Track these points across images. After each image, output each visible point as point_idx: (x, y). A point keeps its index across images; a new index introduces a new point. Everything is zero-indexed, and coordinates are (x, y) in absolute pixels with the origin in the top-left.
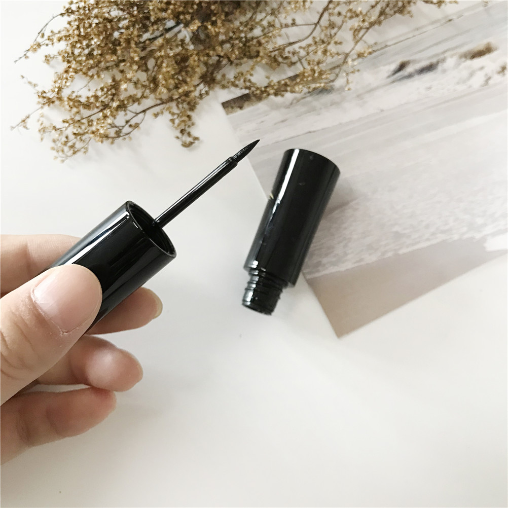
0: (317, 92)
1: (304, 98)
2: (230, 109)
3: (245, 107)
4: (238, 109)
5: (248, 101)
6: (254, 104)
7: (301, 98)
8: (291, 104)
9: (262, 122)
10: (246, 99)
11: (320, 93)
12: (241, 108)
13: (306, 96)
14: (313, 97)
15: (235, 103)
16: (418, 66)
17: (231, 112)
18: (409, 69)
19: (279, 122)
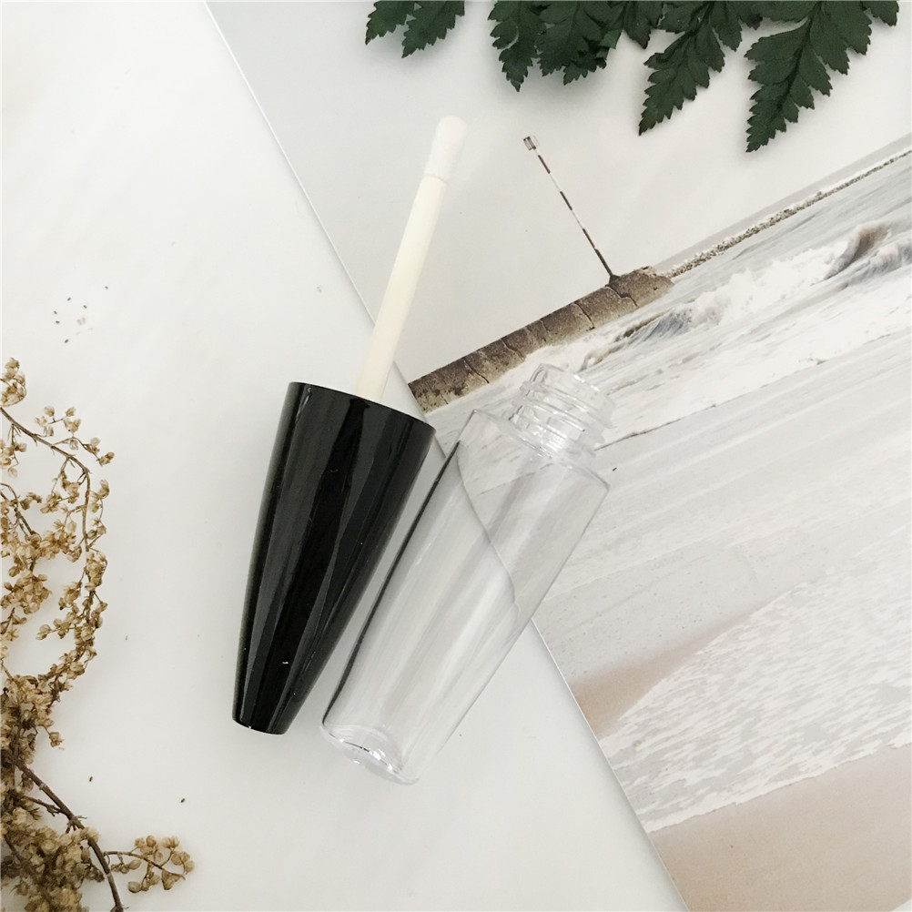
0: (649, 332)
2: (432, 397)
3: (468, 389)
4: (452, 393)
5: (475, 371)
6: (489, 376)
7: (607, 350)
10: (469, 368)
11: (655, 334)
12: (458, 392)
14: (639, 344)
15: (443, 379)
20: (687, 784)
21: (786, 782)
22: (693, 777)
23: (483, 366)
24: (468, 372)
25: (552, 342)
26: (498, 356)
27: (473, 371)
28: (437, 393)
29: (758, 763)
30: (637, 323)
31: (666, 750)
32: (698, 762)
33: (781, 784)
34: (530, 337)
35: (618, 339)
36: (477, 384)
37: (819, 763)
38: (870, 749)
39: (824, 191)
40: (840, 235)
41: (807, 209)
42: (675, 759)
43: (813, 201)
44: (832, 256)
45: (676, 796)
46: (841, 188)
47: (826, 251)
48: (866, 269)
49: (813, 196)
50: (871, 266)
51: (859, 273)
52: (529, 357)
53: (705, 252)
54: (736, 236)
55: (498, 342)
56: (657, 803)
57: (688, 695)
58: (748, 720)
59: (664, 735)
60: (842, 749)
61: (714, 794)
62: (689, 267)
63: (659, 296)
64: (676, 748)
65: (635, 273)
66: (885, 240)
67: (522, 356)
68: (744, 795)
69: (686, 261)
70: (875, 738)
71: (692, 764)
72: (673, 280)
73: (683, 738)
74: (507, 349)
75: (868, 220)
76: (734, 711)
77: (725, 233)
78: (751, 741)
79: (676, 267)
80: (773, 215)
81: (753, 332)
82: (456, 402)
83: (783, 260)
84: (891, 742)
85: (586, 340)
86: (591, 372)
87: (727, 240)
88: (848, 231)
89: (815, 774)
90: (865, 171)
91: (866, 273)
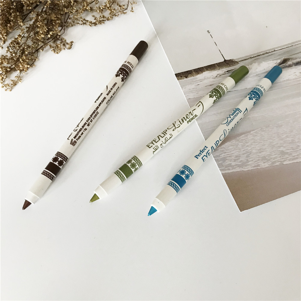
1: (223, 74)
2: (180, 77)
4: (185, 78)
6: (194, 75)
8: (216, 77)
9: (198, 85)
12: (186, 77)
13: (225, 73)
15: (183, 74)
16: (295, 61)
17: (181, 79)
18: (290, 63)
19: (208, 85)
20: (232, 165)
21: (257, 168)
22: (233, 164)
23: (193, 73)
24: (189, 74)
25: (209, 70)
26: (197, 72)
27: (190, 74)
28: (181, 77)
29: (250, 163)
30: (230, 70)
31: (227, 157)
32: (235, 161)
33: (255, 168)
34: (204, 69)
35: (225, 72)
36: (191, 76)
37: (265, 165)
38: (277, 164)
39: (276, 50)
40: (279, 59)
41: (271, 53)
42: (230, 159)
43: (273, 52)
44: (277, 63)
45: (229, 167)
46: (280, 49)
47: (275, 61)
48: (284, 66)
49: (273, 50)
50: (286, 65)
51: (283, 67)
52: (204, 73)
53: (247, 58)
54: (254, 56)
55: (197, 69)
56: (224, 168)
57: (234, 146)
58: (248, 154)
59: (227, 154)
60: (271, 163)
61: (238, 168)
62: (243, 60)
63: (235, 65)
64: (230, 157)
65: (230, 60)
66: (290, 61)
67: (202, 72)
68: (245, 169)
69: (242, 59)
70: (279, 162)
71: (233, 161)
72: (239, 62)
73: (232, 155)
74: (199, 71)
75: (286, 57)
76: (245, 151)
77: (252, 55)
78: (248, 158)
79: (240, 60)
80: (264, 53)
81: (257, 75)
82: (185, 79)
83: (265, 62)
84: (283, 163)
85: (217, 71)
86: (218, 78)
87: (252, 56)
88: (281, 58)
89: (263, 167)
90: (286, 47)
91: (284, 67)
